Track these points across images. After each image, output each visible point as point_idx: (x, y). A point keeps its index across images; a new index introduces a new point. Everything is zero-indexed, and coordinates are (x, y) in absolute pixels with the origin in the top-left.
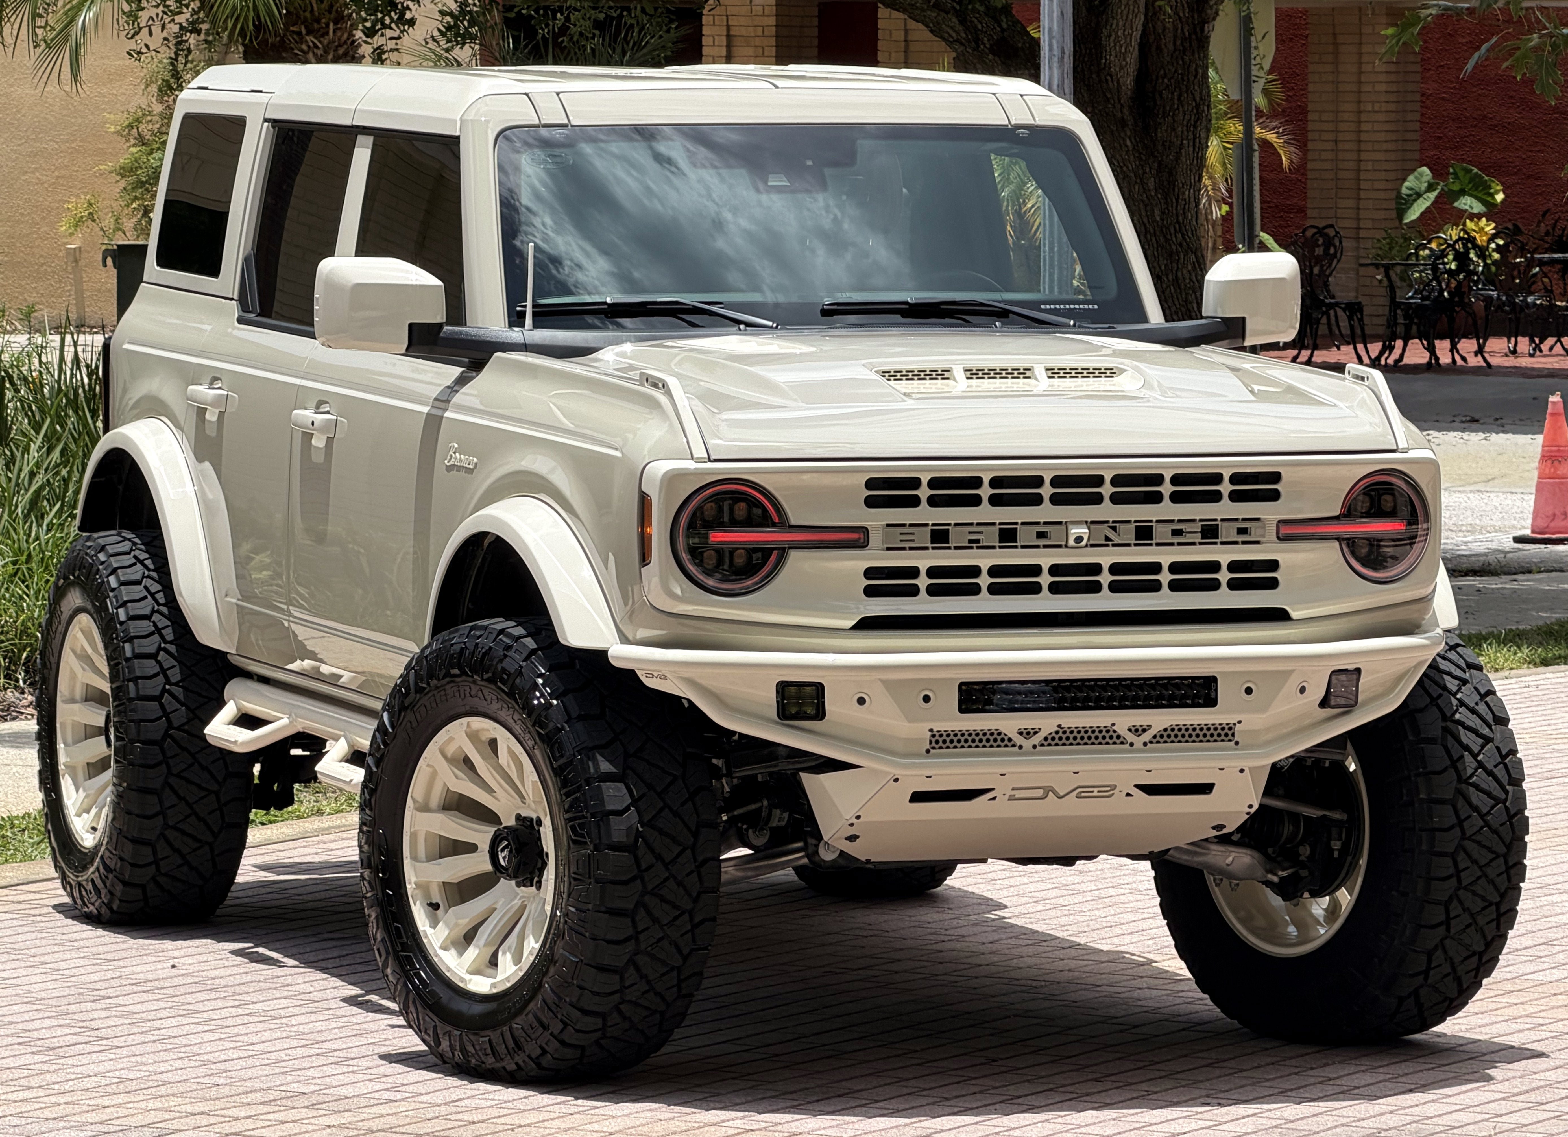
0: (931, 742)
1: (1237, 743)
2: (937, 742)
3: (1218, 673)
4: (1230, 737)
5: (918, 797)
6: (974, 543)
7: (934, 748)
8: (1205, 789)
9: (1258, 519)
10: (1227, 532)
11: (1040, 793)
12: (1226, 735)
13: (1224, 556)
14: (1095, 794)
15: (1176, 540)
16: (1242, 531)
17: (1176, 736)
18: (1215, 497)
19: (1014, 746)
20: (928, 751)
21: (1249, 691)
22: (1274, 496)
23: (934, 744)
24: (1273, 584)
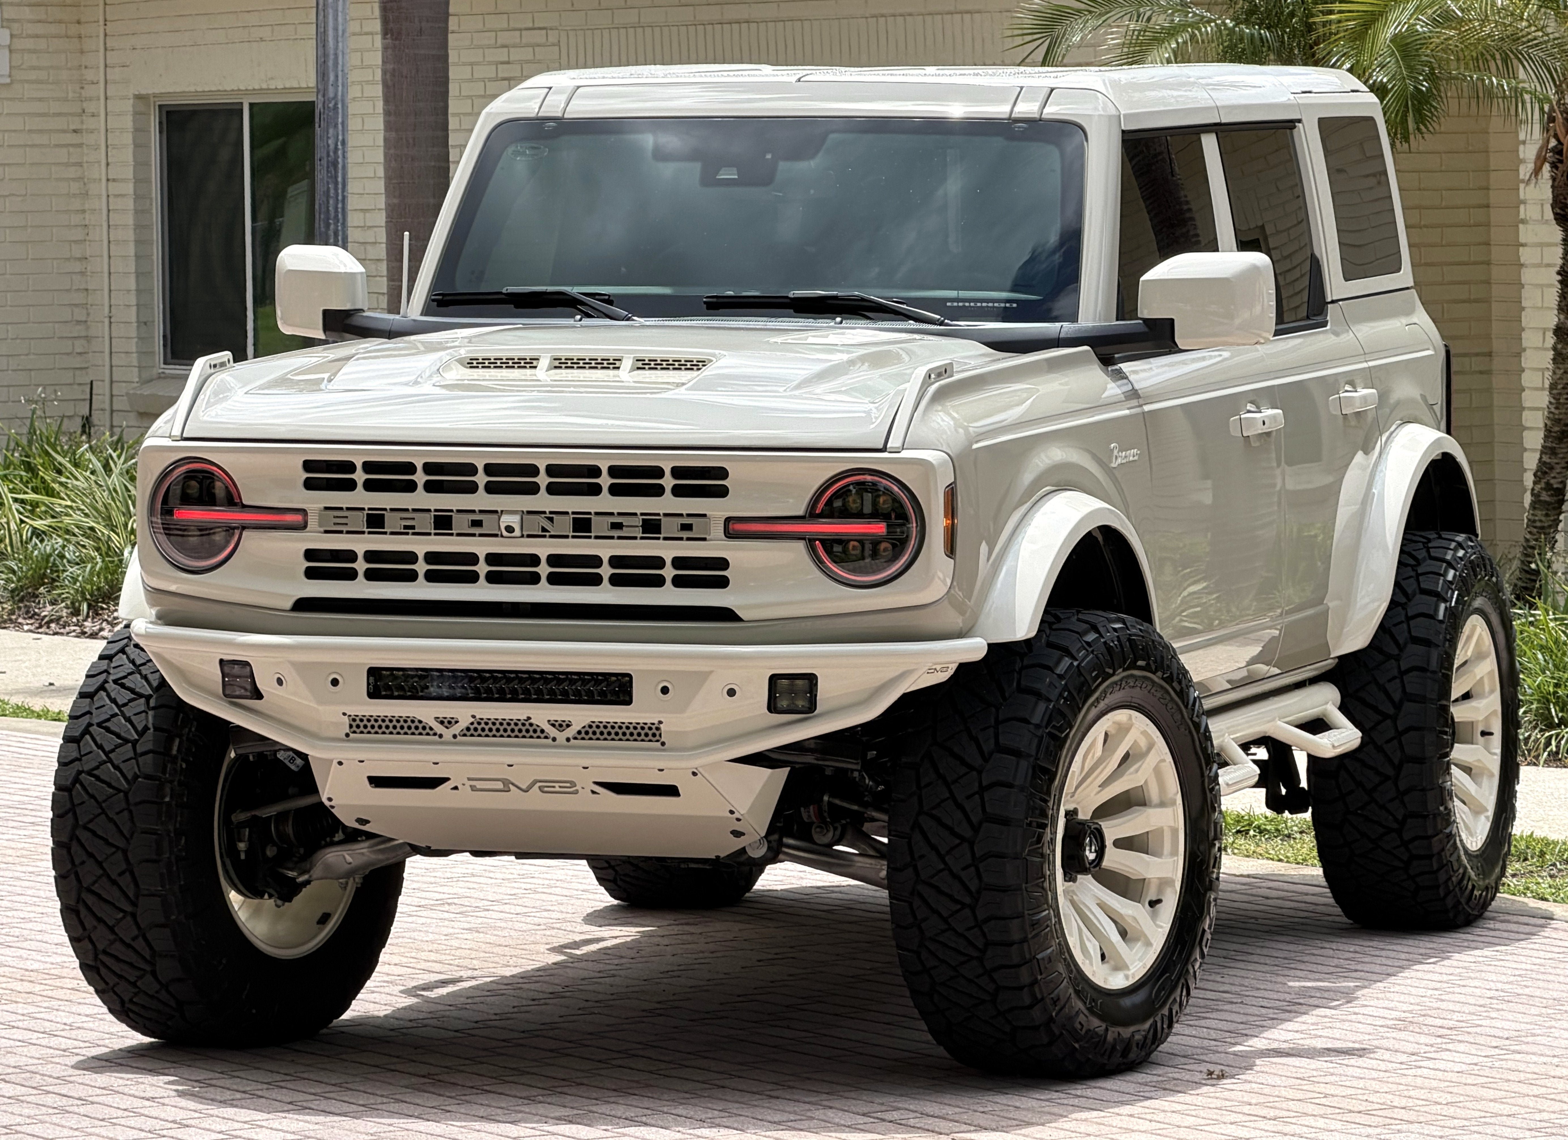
0: (351, 726)
1: (663, 744)
2: (358, 726)
3: (634, 671)
4: (657, 738)
5: (377, 782)
6: (408, 530)
7: (354, 732)
8: (671, 791)
9: (704, 515)
10: (669, 527)
11: (500, 785)
12: (654, 735)
13: (668, 551)
14: (558, 789)
15: (616, 533)
16: (687, 527)
17: (602, 733)
18: (658, 491)
19: (435, 734)
20: (347, 735)
21: (665, 690)
22: (722, 492)
23: (354, 728)
24: (723, 583)
